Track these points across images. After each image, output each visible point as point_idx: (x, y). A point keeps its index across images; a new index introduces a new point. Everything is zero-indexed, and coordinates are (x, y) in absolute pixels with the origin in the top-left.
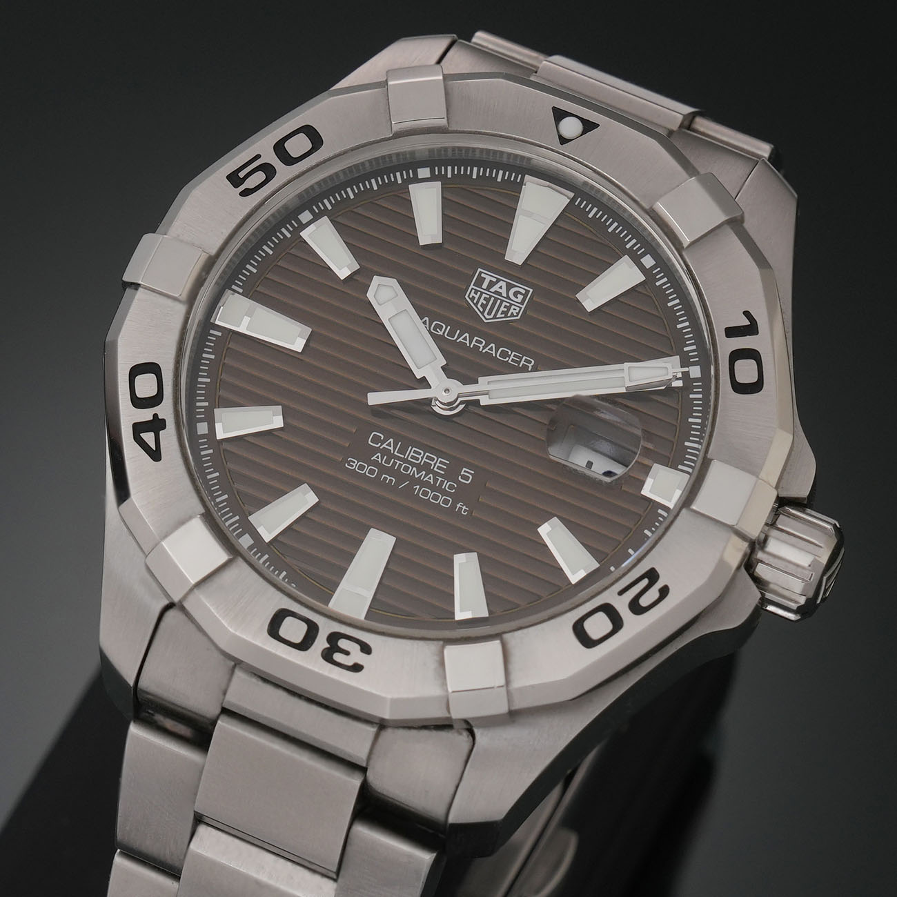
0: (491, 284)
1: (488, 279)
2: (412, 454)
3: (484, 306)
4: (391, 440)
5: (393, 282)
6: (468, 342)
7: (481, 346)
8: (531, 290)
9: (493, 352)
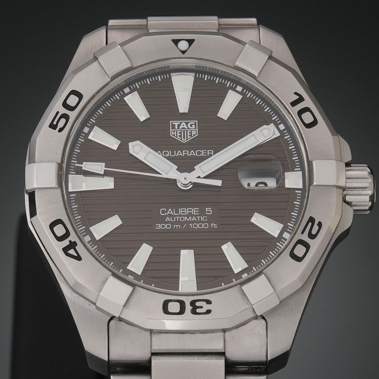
0: (179, 126)
1: (176, 124)
2: (181, 211)
3: (180, 136)
4: (170, 209)
5: (138, 142)
6: (181, 154)
7: (188, 153)
8: (197, 121)
9: (194, 154)
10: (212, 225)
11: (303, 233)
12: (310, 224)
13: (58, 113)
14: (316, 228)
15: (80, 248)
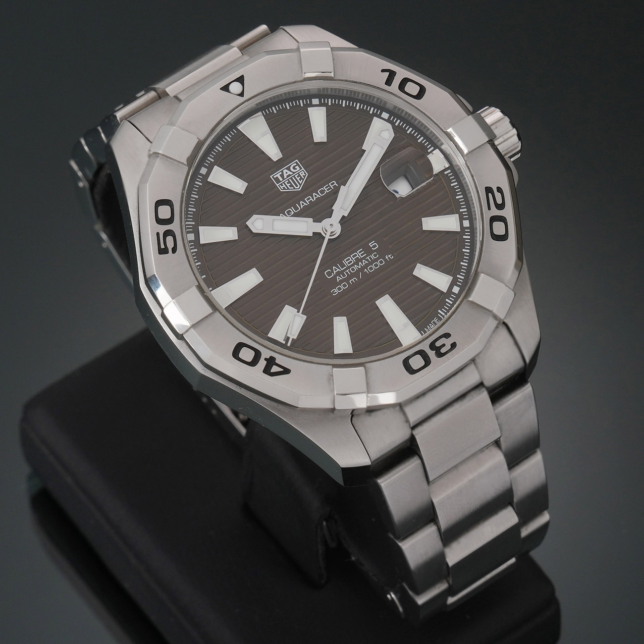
0: (282, 176)
1: (278, 176)
2: (347, 263)
3: (291, 186)
4: (334, 267)
5: (255, 216)
6: (305, 204)
7: (311, 199)
8: (297, 160)
9: (318, 196)
10: (387, 258)
11: (489, 208)
12: (490, 195)
13: (158, 234)
14: (498, 196)
15: (280, 359)
